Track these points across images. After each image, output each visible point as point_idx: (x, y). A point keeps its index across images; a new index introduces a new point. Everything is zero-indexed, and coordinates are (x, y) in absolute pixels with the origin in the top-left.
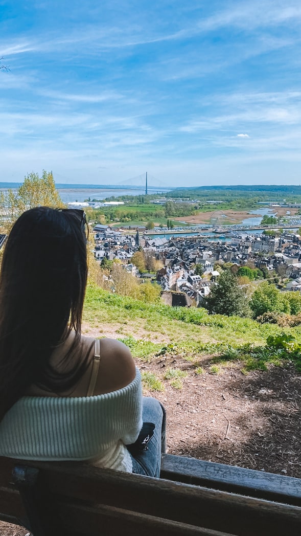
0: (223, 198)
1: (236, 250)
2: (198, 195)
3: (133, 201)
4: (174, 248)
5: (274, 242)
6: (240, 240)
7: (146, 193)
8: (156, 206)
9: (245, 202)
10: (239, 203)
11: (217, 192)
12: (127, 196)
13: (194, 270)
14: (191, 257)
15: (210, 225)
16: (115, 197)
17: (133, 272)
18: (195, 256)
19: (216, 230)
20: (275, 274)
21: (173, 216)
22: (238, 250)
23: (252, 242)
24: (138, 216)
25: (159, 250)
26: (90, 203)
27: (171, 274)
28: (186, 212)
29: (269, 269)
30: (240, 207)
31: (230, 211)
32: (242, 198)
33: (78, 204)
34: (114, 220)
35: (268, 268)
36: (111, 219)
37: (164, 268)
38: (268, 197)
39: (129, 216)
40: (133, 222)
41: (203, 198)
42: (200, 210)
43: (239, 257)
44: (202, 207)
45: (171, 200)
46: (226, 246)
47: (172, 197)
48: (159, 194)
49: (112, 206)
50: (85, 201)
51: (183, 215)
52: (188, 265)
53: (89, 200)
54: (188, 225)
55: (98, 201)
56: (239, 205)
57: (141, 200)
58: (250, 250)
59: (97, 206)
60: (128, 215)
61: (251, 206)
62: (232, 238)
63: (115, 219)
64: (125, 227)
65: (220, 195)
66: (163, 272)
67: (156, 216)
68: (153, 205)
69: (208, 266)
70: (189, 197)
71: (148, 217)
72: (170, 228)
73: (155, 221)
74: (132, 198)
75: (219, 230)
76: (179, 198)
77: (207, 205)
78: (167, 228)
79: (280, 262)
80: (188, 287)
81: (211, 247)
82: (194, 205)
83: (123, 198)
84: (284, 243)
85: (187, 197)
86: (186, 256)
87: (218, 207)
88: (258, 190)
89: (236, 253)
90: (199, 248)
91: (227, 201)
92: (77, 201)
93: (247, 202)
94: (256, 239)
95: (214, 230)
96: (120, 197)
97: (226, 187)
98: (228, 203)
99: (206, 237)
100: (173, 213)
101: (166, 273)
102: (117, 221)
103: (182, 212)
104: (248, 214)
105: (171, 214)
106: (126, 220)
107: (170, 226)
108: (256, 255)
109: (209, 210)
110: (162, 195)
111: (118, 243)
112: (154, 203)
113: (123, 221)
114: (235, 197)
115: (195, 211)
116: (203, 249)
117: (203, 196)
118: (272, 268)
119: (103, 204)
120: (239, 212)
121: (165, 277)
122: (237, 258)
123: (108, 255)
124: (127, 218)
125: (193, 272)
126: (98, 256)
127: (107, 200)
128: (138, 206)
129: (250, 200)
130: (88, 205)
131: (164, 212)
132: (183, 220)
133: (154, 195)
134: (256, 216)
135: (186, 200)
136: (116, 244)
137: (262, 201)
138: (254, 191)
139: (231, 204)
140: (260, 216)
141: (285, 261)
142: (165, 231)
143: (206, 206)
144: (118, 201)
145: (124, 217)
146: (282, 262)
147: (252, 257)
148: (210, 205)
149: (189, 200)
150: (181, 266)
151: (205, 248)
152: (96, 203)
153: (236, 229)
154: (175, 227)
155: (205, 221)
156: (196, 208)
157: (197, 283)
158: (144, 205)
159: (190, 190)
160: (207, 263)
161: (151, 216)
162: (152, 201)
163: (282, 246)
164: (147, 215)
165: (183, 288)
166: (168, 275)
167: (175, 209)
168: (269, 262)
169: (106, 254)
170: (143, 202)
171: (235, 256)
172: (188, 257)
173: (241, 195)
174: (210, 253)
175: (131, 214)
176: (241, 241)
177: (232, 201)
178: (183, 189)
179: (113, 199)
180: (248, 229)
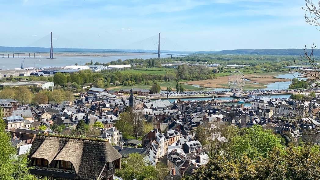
0: (247, 62)
1: (254, 113)
2: (219, 59)
3: (142, 64)
4: (175, 111)
5: (303, 106)
6: (262, 104)
7: (159, 56)
8: (168, 69)
9: (272, 66)
10: (265, 67)
11: (240, 56)
12: (136, 59)
13: (194, 134)
14: (195, 120)
15: (228, 90)
16: (122, 61)
17: (114, 137)
18: (199, 120)
19: (234, 95)
20: (302, 142)
21: (186, 79)
22: (257, 114)
23: (275, 106)
24: (144, 79)
25: (155, 112)
26: (91, 66)
27: (162, 139)
28: (201, 76)
29: (293, 136)
30: (266, 70)
31: (254, 75)
32: (269, 62)
33: (77, 67)
34: (114, 84)
35: (292, 134)
36: (111, 82)
37: (152, 131)
38: (299, 61)
39: (133, 79)
40: (137, 86)
41: (223, 62)
42: (219, 73)
43: (256, 121)
44: (220, 70)
45: (186, 63)
46: (241, 109)
47: (187, 60)
48: (174, 58)
49: (116, 69)
50: (86, 65)
51: (198, 78)
52: (187, 129)
53: (91, 64)
54: (202, 89)
55: (101, 64)
56: (264, 69)
57: (151, 63)
58: (271, 114)
59: (99, 69)
60: (131, 78)
61: (279, 70)
62: (252, 103)
63: (116, 82)
64: (125, 91)
65: (243, 59)
66: (152, 136)
67: (165, 79)
68: (165, 69)
69: (213, 131)
70: (207, 61)
71: (156, 81)
72: (179, 92)
73: (164, 85)
74: (141, 62)
75: (237, 95)
76: (196, 62)
77: (228, 69)
78: (176, 92)
79: (307, 127)
80: (178, 154)
81: (223, 110)
82: (211, 68)
83: (131, 62)
84: (315, 107)
85: (205, 61)
86: (189, 120)
87: (241, 71)
88: (287, 55)
89: (253, 117)
90: (208, 111)
91: (251, 64)
92: (76, 65)
93: (274, 66)
94: (280, 103)
95: (232, 94)
96: (127, 60)
97: (251, 51)
98: (252, 67)
99: (222, 101)
100: (186, 76)
101: (154, 138)
102: (118, 85)
103: (196, 75)
104: (274, 78)
105: (184, 77)
106: (129, 84)
107: (180, 89)
108: (278, 119)
109: (229, 73)
110: (177, 59)
111: (108, 105)
112: (166, 67)
113: (125, 85)
114: (261, 62)
115: (212, 75)
116: (213, 113)
117: (224, 60)
118: (298, 135)
119: (106, 68)
120: (264, 76)
121: (153, 143)
122: (254, 122)
123: (89, 118)
124: (130, 81)
125: (192, 137)
126: (76, 119)
127: (112, 63)
128: (146, 70)
129: (277, 64)
130: (89, 68)
131: (175, 75)
132: (197, 84)
133: (168, 58)
134: (284, 80)
135: (203, 64)
136: (105, 106)
137: (291, 65)
138: (283, 56)
139: (255, 68)
140: (288, 80)
141: (314, 126)
142: (174, 95)
143: (226, 70)
144: (125, 64)
145: (127, 80)
146: (311, 127)
147: (273, 122)
148: (230, 68)
149: (207, 64)
150: (176, 130)
151: (215, 111)
152: (98, 67)
153: (259, 94)
154: (187, 91)
155: (222, 85)
156: (214, 72)
157: (195, 151)
158: (154, 69)
159: (210, 54)
160: (213, 127)
161: (160, 79)
162: (164, 65)
163: (313, 112)
164: (155, 78)
165: (172, 156)
166: (157, 140)
167: (189, 72)
168: (293, 127)
169: (86, 116)
170: (153, 65)
171: (251, 120)
172: (190, 121)
173: (267, 59)
174: (221, 116)
175: (136, 77)
176: (263, 106)
177: (256, 65)
178: (202, 53)
179: (119, 62)
180: (273, 93)
